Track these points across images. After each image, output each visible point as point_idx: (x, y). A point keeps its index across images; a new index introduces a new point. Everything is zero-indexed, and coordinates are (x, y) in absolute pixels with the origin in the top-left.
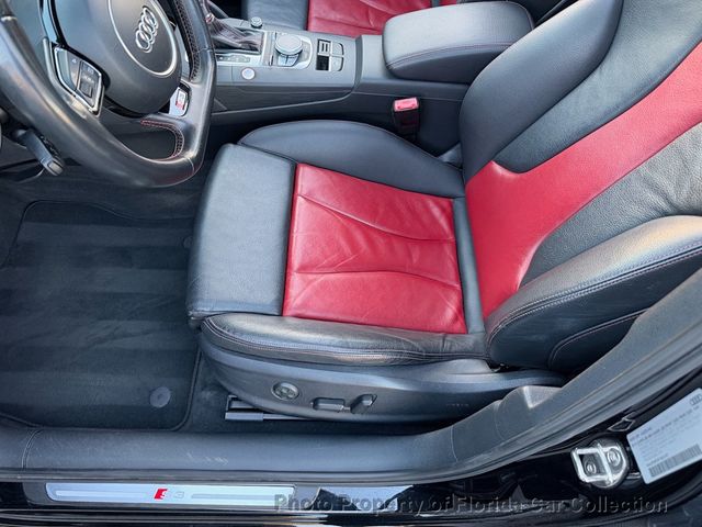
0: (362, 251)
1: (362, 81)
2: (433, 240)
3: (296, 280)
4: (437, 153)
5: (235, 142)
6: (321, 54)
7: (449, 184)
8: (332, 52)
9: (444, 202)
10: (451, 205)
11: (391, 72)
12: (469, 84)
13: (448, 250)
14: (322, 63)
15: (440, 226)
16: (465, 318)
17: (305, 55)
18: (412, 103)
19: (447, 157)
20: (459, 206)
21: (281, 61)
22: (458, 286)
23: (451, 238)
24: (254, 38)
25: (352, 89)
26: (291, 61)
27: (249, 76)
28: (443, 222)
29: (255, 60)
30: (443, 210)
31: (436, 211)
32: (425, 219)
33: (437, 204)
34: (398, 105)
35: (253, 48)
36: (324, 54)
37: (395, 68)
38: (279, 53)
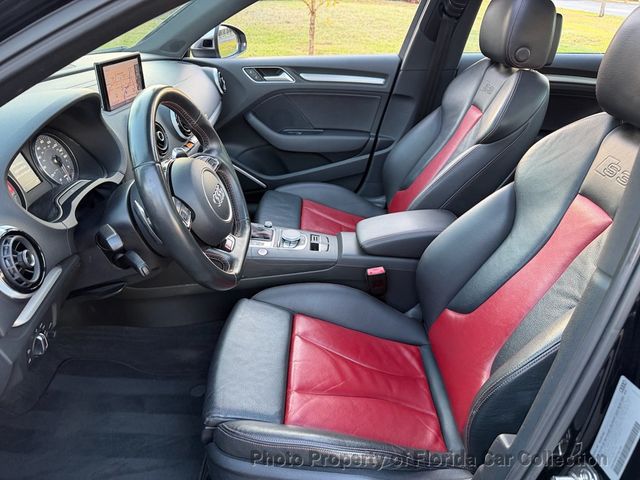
0: (349, 380)
1: (343, 257)
2: (408, 379)
3: (294, 397)
4: (404, 311)
5: (249, 298)
6: (313, 241)
7: (415, 336)
8: (322, 240)
9: (413, 348)
10: (418, 350)
11: (362, 250)
12: (419, 258)
13: (422, 386)
14: (314, 247)
15: (413, 367)
16: (444, 440)
17: (302, 242)
18: (380, 270)
19: (411, 313)
20: (426, 352)
21: (285, 245)
22: (434, 414)
23: (422, 376)
24: (268, 232)
25: (337, 262)
26: (292, 246)
27: (263, 253)
28: (414, 363)
29: (267, 244)
30: (413, 354)
31: (407, 355)
32: (399, 359)
33: (408, 349)
34: (370, 271)
35: (266, 237)
36: (315, 242)
37: (366, 246)
38: (284, 240)
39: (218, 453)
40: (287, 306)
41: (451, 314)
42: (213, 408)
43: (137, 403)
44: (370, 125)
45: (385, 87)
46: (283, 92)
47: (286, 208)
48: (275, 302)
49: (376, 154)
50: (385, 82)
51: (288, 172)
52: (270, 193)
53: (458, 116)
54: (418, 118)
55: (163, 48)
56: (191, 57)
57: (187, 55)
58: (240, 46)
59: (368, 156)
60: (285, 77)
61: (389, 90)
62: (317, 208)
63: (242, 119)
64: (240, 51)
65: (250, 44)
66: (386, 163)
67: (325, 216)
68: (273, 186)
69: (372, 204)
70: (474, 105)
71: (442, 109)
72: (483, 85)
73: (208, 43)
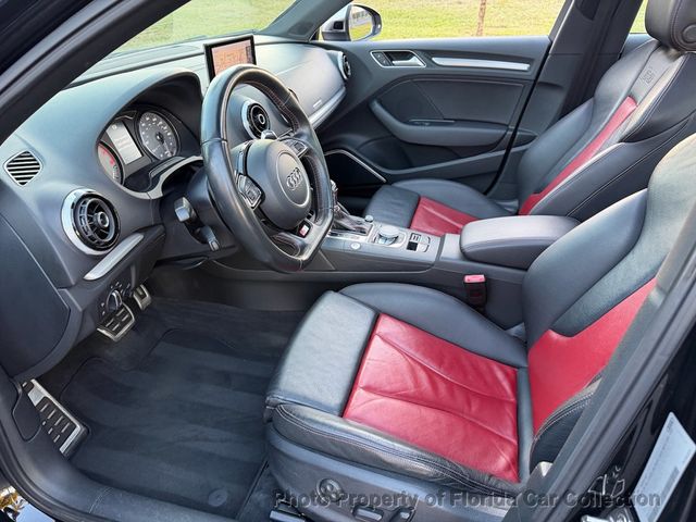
0: (423, 388)
1: (441, 260)
2: (493, 401)
3: (359, 393)
4: (505, 327)
6: (412, 241)
7: (514, 356)
8: (422, 240)
9: (509, 369)
10: (515, 373)
11: (465, 255)
12: (526, 270)
13: (509, 411)
14: (412, 246)
15: (504, 389)
16: (518, 471)
17: (399, 240)
18: (480, 278)
19: (516, 330)
20: (523, 375)
21: (381, 241)
22: (515, 442)
23: (513, 400)
24: (366, 226)
25: (433, 265)
26: (389, 242)
27: (356, 247)
28: (506, 385)
29: (362, 239)
30: (507, 375)
31: (500, 375)
32: (489, 379)
33: (502, 369)
34: (469, 279)
35: (362, 232)
36: (415, 241)
37: (467, 251)
38: (381, 236)
39: (274, 433)
40: (372, 304)
41: (554, 335)
42: (275, 388)
43: (225, 378)
44: (508, 118)
45: (529, 73)
46: (414, 78)
47: (399, 205)
48: (362, 299)
49: (513, 150)
50: (530, 68)
51: (412, 166)
52: (385, 188)
53: (610, 109)
54: (566, 111)
55: (290, 31)
56: (321, 40)
57: (315, 37)
58: (375, 28)
59: (503, 152)
60: (415, 60)
61: (533, 78)
62: (433, 207)
63: (366, 107)
64: (374, 33)
65: (385, 26)
66: (522, 161)
67: (443, 217)
68: (391, 180)
69: (501, 207)
70: (631, 96)
71: (595, 102)
72: (644, 73)
73: (338, 25)
